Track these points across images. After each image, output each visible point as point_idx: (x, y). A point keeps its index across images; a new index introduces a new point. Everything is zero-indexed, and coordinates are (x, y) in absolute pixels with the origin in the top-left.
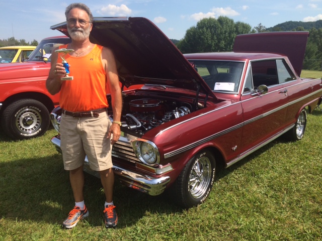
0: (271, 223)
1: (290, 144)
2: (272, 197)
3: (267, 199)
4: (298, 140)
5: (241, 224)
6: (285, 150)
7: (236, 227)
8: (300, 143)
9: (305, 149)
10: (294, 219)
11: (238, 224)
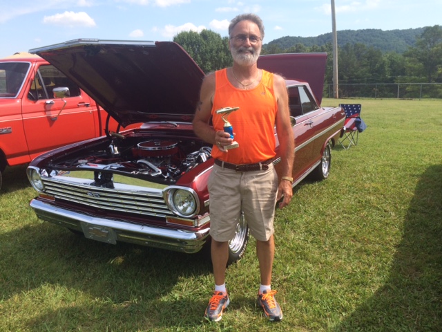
0: (319, 267)
1: (317, 184)
2: (312, 242)
3: (308, 245)
4: (324, 178)
5: (289, 274)
6: (314, 191)
7: (284, 277)
8: (327, 182)
9: (334, 188)
10: (340, 261)
11: (285, 274)
